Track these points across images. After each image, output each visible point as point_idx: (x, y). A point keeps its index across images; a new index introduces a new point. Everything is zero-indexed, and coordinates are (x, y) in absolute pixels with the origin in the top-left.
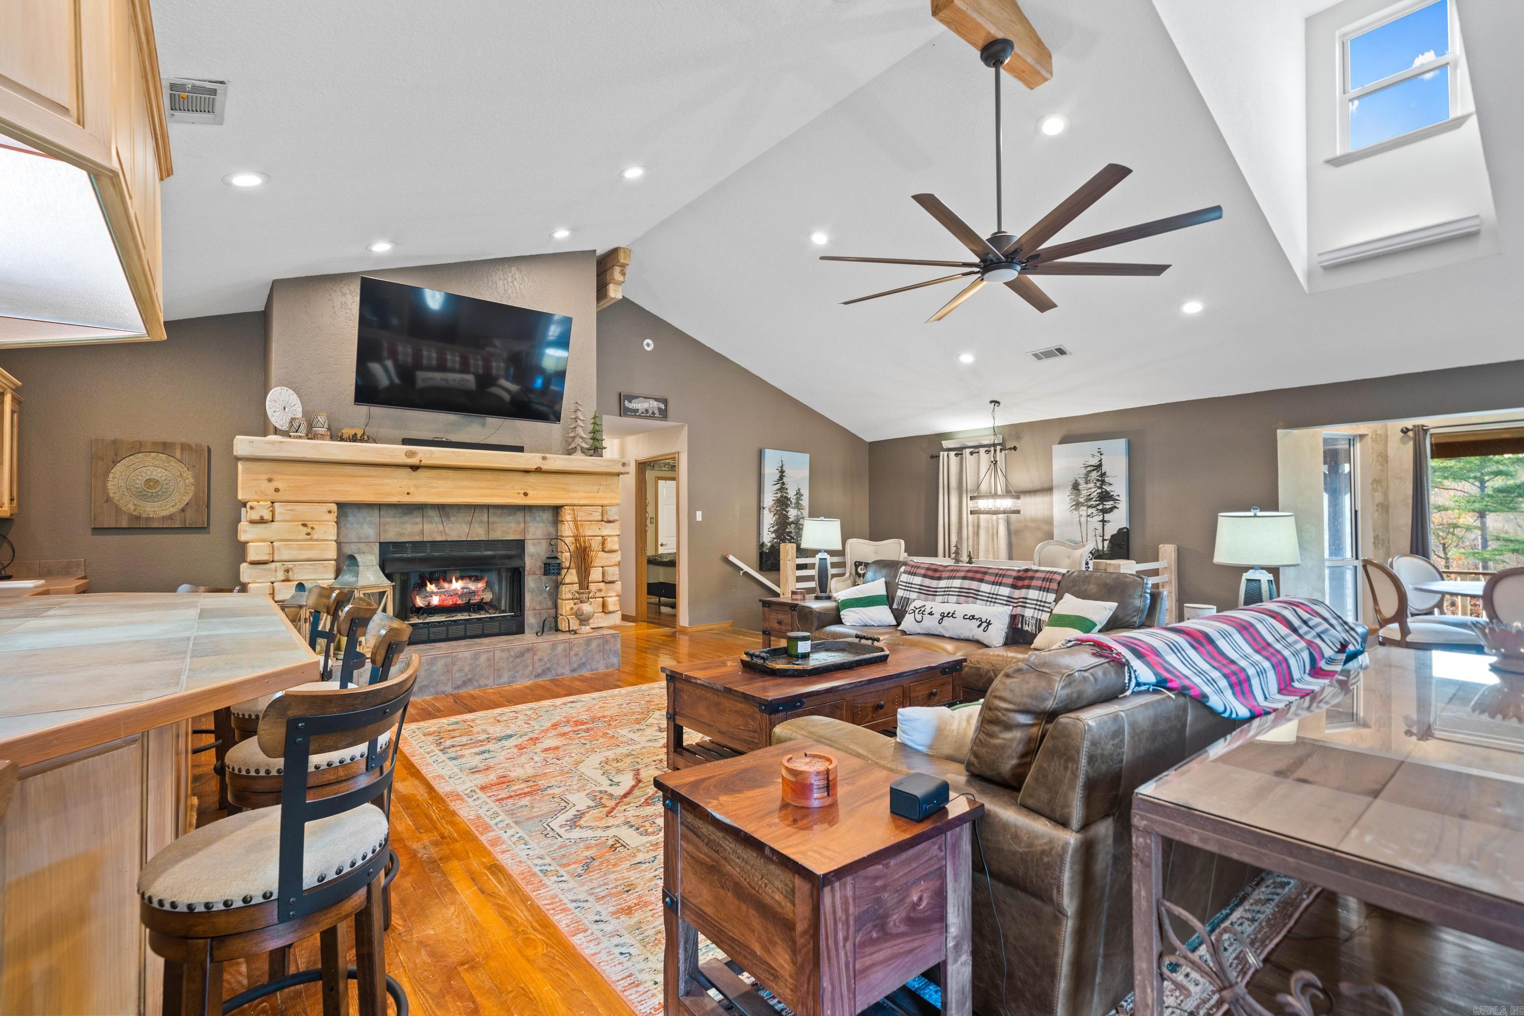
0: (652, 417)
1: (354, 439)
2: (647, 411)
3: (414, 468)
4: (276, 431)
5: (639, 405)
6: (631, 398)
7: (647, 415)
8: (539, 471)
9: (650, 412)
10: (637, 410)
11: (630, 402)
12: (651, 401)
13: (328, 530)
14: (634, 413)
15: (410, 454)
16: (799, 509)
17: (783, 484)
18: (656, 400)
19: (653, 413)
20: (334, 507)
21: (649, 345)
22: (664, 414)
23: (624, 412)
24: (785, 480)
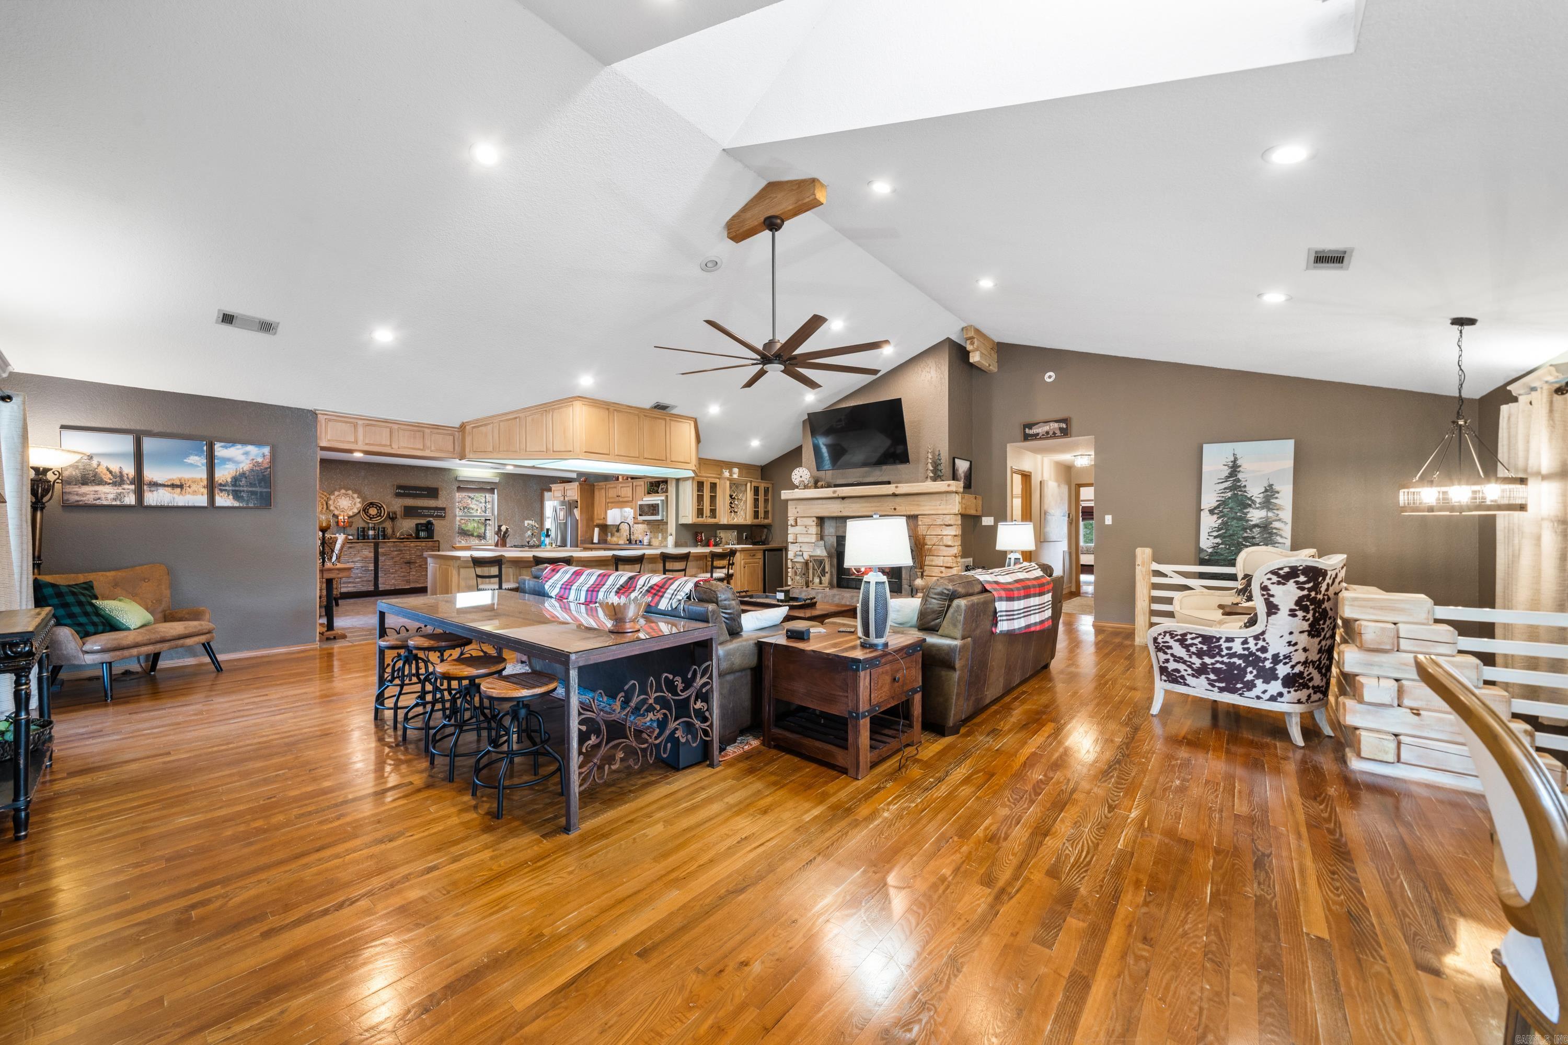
0: (1054, 436)
1: (822, 487)
2: (1047, 433)
3: (843, 498)
4: (797, 487)
5: (1040, 430)
6: (1030, 426)
7: (1047, 436)
8: (894, 495)
9: (1051, 433)
10: (1038, 434)
11: (1030, 428)
12: (1052, 424)
13: (814, 530)
14: (1035, 437)
15: (834, 492)
16: (1269, 509)
17: (1239, 480)
18: (1056, 421)
19: (1054, 433)
20: (815, 519)
21: (1050, 377)
22: (1065, 433)
23: (1027, 437)
24: (1240, 476)
